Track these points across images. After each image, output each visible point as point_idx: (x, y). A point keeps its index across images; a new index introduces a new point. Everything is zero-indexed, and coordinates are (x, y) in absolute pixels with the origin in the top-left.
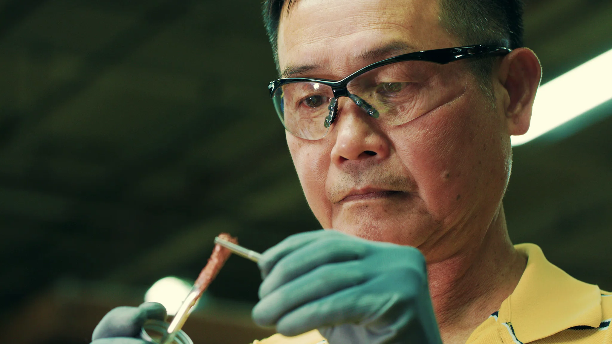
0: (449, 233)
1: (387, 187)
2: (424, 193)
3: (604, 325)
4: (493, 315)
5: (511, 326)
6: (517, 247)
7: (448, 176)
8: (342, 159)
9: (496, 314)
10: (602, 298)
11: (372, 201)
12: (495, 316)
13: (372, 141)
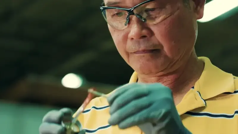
0: (176, 62)
1: (152, 48)
2: (166, 49)
3: (235, 92)
4: (192, 88)
5: (199, 92)
6: (199, 58)
7: (175, 42)
8: (132, 39)
9: (193, 88)
10: (234, 80)
11: (146, 55)
12: (193, 89)
13: (144, 32)
